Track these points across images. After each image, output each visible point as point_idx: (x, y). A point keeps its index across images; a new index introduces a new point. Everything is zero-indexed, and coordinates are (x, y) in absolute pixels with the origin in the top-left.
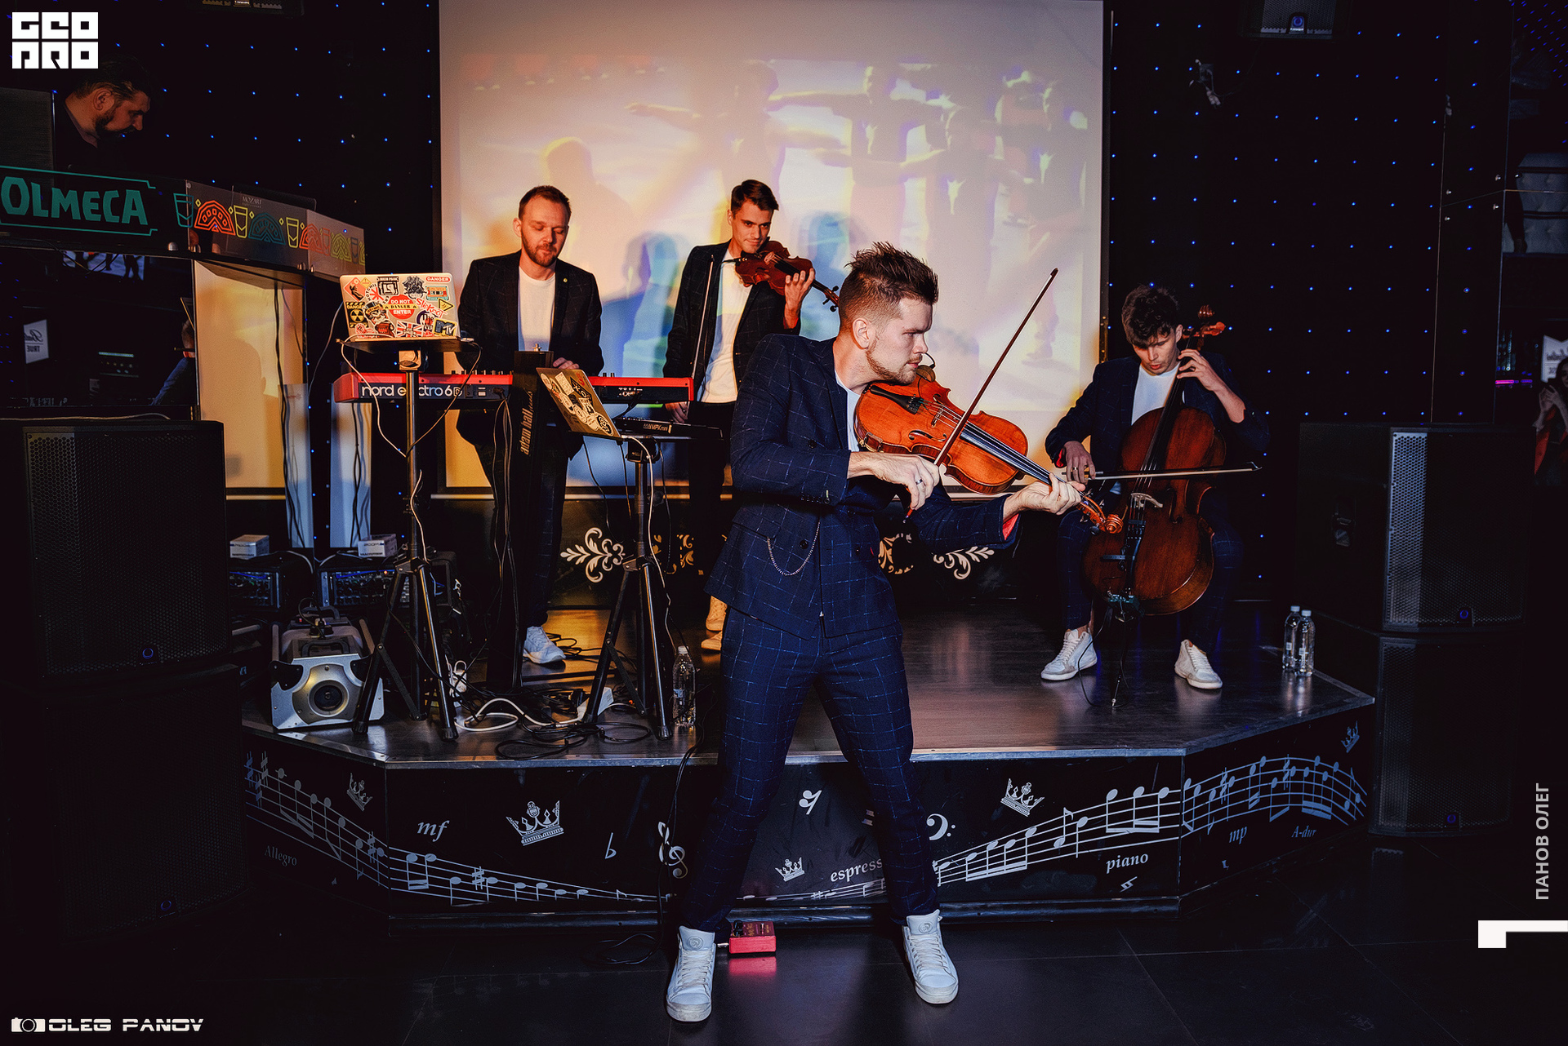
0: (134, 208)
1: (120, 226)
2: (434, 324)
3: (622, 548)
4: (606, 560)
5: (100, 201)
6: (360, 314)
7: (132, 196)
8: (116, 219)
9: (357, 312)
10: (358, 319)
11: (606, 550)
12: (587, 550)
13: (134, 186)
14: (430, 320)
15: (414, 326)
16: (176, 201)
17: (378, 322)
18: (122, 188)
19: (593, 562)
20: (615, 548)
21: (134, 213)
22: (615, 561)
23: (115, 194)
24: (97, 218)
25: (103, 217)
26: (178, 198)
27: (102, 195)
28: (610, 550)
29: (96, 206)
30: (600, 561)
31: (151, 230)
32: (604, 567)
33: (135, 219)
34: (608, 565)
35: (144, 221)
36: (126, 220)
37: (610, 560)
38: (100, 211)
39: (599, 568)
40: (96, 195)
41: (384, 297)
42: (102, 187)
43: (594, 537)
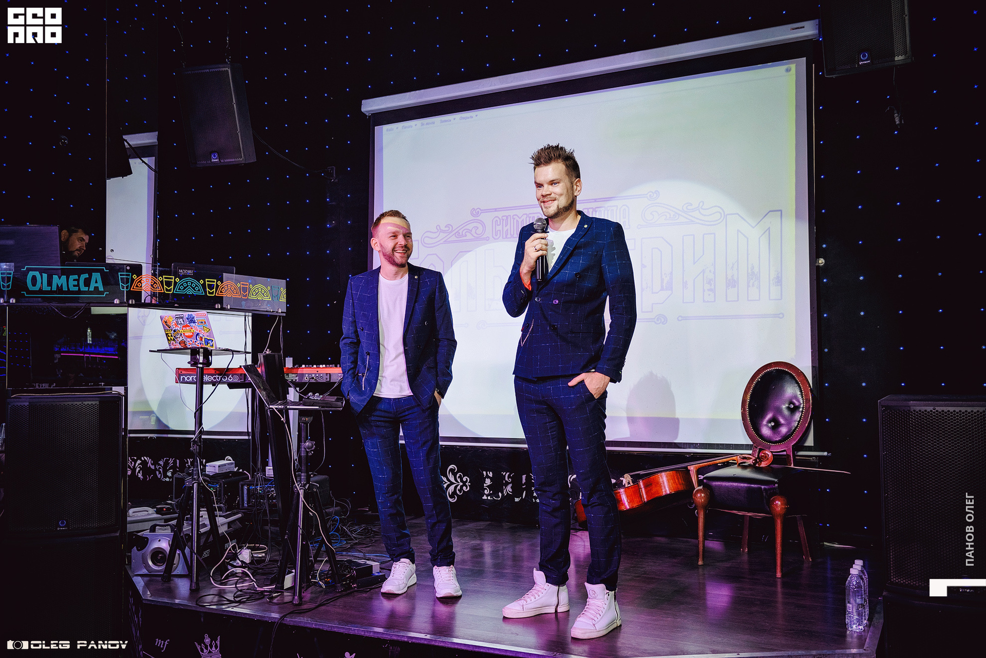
0: (96, 282)
1: (89, 292)
2: (203, 340)
3: (468, 479)
4: (459, 487)
5: (78, 280)
6: (172, 336)
7: (96, 276)
8: (86, 289)
9: (170, 335)
10: (171, 339)
11: (459, 480)
12: (448, 480)
13: (96, 271)
14: (202, 338)
15: (195, 342)
16: (120, 277)
17: (180, 340)
18: (90, 272)
19: (451, 489)
20: (464, 479)
21: (96, 285)
22: (464, 488)
23: (87, 276)
24: (76, 289)
25: (79, 288)
26: (121, 275)
27: (79, 277)
28: (462, 481)
29: (76, 283)
30: (456, 487)
31: (105, 293)
32: (458, 492)
33: (96, 288)
34: (460, 491)
35: (101, 289)
36: (92, 289)
37: (462, 487)
38: (78, 285)
39: (454, 493)
40: (76, 277)
41: (179, 326)
42: (79, 273)
43: (452, 470)
